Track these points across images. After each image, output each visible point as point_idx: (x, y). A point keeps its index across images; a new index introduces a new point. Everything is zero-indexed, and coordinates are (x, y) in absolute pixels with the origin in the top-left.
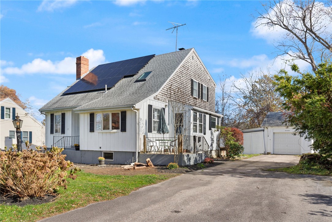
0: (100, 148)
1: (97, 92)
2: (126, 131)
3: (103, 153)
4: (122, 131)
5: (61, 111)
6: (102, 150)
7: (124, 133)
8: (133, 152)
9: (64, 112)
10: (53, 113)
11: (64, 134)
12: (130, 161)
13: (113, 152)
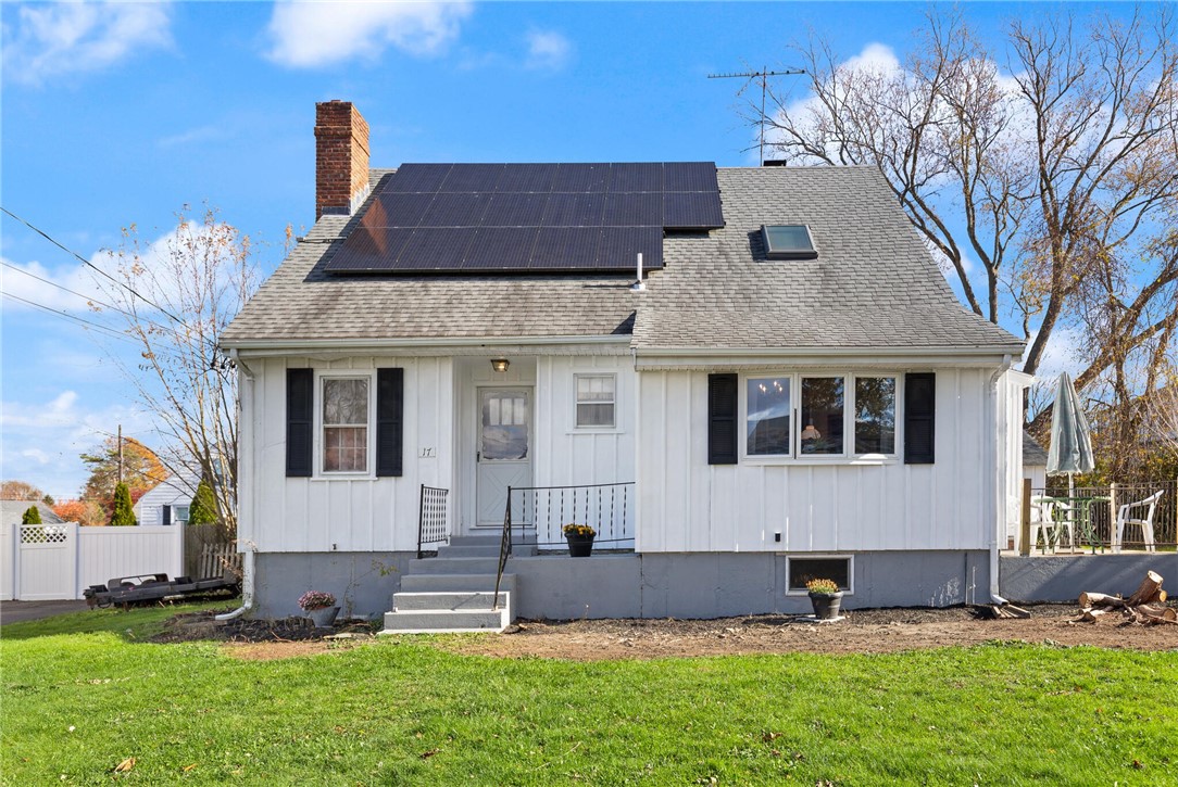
0: (778, 538)
1: (580, 283)
2: (932, 461)
3: (787, 560)
4: (910, 458)
5: (375, 358)
6: (785, 546)
7: (920, 470)
8: (966, 553)
9: (399, 366)
10: (306, 366)
11: (393, 478)
12: (951, 590)
13: (852, 557)
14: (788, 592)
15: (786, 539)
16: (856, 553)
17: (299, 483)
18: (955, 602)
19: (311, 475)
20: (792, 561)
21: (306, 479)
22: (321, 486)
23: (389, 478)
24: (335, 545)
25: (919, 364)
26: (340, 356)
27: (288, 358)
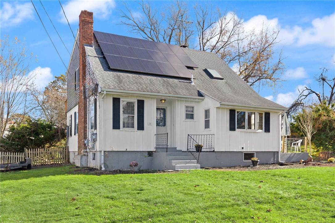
2: (269, 132)
4: (266, 131)
5: (137, 96)
6: (244, 150)
7: (267, 134)
8: (274, 152)
9: (143, 99)
10: (118, 97)
11: (141, 131)
12: (272, 161)
13: (255, 153)
14: (244, 161)
15: (244, 148)
16: (256, 152)
17: (116, 131)
18: (272, 163)
19: (120, 129)
20: (244, 153)
21: (118, 130)
22: (123, 132)
23: (140, 131)
24: (127, 149)
25: (267, 110)
26: (128, 95)
27: (113, 95)
